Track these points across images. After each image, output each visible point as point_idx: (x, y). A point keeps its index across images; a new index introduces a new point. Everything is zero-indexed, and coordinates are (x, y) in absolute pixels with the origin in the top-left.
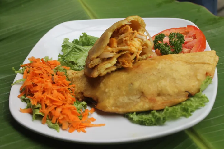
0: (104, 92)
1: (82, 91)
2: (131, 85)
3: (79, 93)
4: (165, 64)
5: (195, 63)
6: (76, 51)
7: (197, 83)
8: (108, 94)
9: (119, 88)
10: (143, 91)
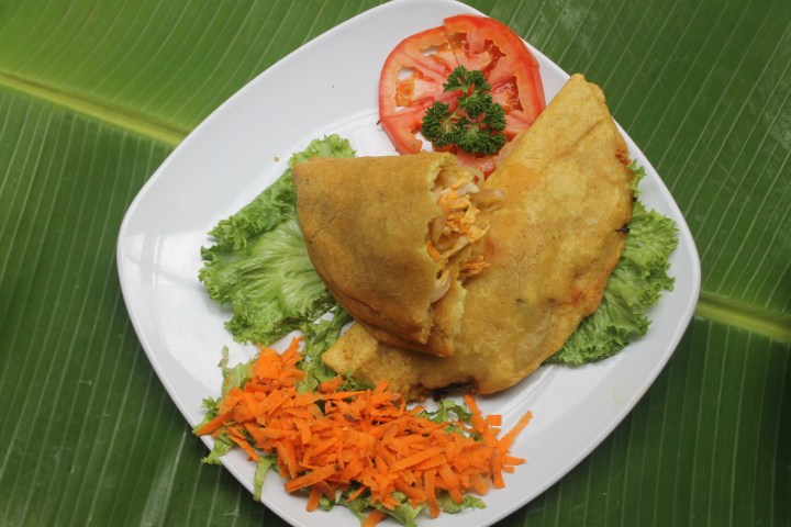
0: (475, 355)
1: (415, 382)
2: (524, 305)
3: (410, 390)
4: (535, 200)
5: (576, 144)
6: (252, 280)
7: (617, 191)
8: (487, 353)
9: (499, 326)
10: (551, 297)
